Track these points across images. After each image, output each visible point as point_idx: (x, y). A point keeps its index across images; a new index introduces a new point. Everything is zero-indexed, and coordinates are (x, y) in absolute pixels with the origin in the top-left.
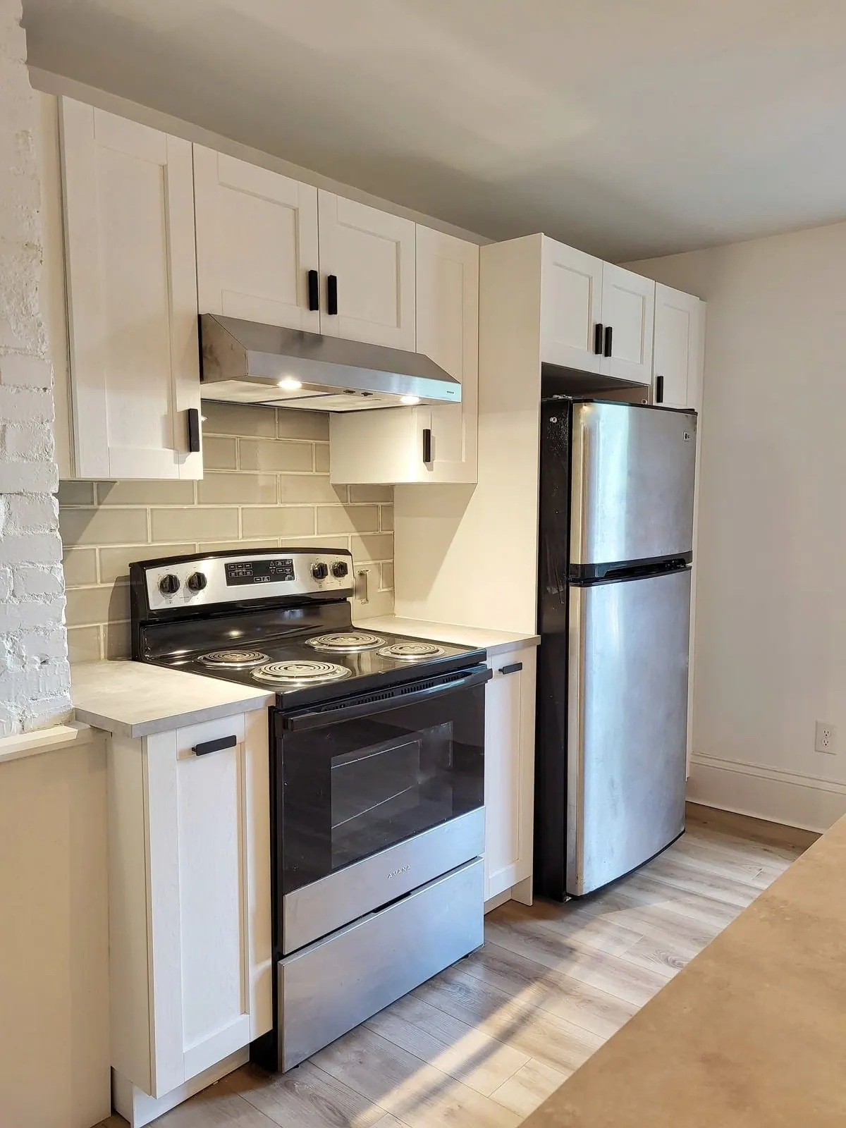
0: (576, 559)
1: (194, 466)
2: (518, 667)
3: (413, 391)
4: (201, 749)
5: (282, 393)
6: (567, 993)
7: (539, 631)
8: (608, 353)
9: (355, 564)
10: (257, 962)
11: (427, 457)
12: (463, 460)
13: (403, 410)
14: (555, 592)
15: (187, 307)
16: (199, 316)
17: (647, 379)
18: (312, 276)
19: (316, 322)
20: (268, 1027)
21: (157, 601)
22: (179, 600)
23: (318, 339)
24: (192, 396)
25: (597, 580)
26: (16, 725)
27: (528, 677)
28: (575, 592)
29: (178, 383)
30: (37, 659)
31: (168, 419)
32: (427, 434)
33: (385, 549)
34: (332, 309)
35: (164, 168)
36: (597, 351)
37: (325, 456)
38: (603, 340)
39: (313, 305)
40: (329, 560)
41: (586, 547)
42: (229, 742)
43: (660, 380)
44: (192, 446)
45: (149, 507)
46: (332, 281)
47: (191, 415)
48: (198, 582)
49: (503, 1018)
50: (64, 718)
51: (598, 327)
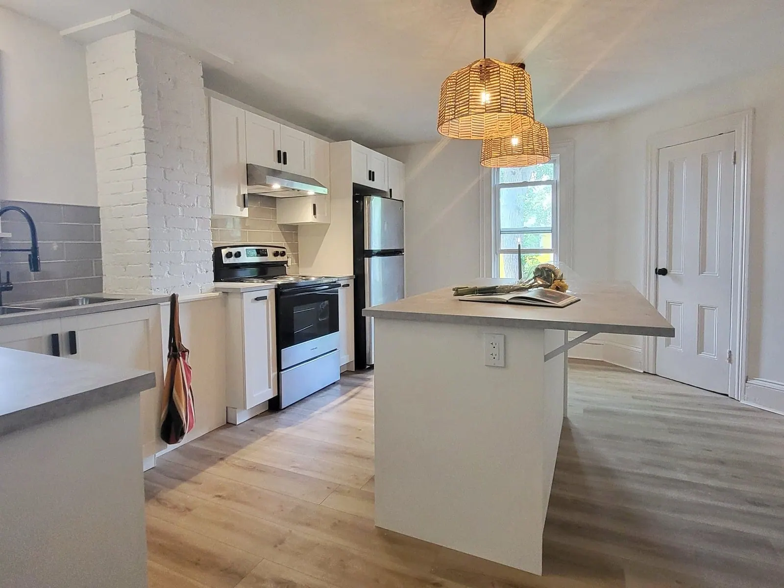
0: (366, 248)
1: (245, 212)
2: (348, 285)
3: (311, 190)
4: (257, 299)
5: (273, 190)
6: (369, 387)
7: (354, 274)
8: (373, 180)
9: (288, 253)
10: (273, 372)
11: (315, 214)
12: (326, 215)
13: (307, 197)
14: (359, 260)
15: (244, 161)
16: (247, 164)
17: (387, 190)
18: (279, 152)
19: (280, 167)
20: (276, 395)
21: (226, 261)
22: (232, 260)
23: (280, 172)
24: (245, 190)
25: (374, 255)
26: (200, 291)
27: (351, 288)
28: (366, 259)
29: (241, 185)
30: (205, 270)
31: (238, 197)
32: (314, 205)
33: (295, 249)
34: (285, 163)
35: (237, 118)
36: (370, 179)
37: (275, 214)
38: (371, 176)
39: (279, 161)
40: (280, 250)
41: (369, 244)
42: (265, 298)
43: (391, 190)
44: (245, 207)
45: (219, 229)
46: (285, 154)
47: (244, 195)
48: (238, 255)
49: (350, 394)
50: (212, 291)
51: (370, 171)
